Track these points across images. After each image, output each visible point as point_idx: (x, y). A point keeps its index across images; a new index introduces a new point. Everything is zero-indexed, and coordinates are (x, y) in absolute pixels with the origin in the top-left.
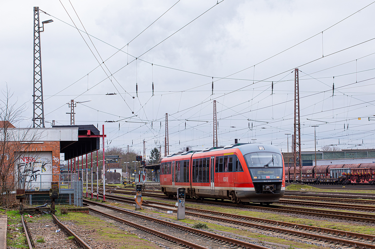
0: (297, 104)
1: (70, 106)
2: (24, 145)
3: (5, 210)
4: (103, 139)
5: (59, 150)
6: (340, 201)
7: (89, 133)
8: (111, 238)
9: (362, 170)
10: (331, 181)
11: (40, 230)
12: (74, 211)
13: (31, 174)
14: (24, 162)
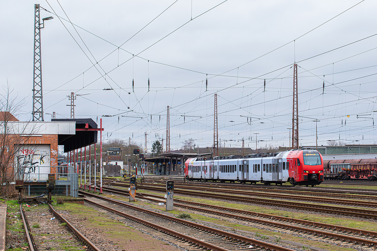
0: (295, 99)
1: (70, 98)
2: (24, 138)
3: (5, 199)
4: (101, 132)
5: (57, 143)
6: (327, 196)
7: (87, 127)
8: (100, 225)
9: (362, 166)
10: (331, 176)
11: (36, 218)
12: (70, 202)
13: (29, 166)
14: (23, 154)
